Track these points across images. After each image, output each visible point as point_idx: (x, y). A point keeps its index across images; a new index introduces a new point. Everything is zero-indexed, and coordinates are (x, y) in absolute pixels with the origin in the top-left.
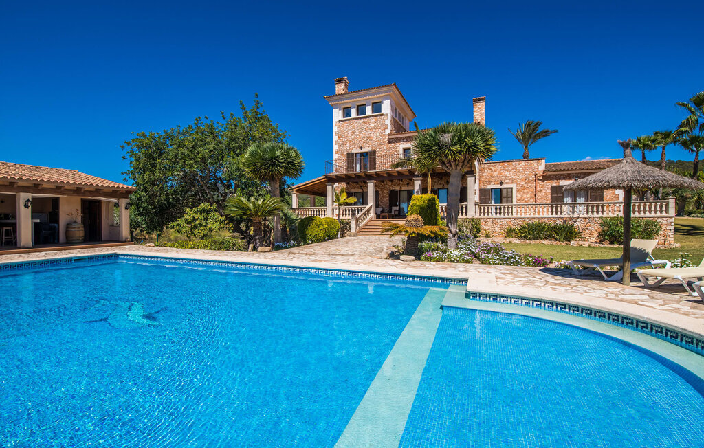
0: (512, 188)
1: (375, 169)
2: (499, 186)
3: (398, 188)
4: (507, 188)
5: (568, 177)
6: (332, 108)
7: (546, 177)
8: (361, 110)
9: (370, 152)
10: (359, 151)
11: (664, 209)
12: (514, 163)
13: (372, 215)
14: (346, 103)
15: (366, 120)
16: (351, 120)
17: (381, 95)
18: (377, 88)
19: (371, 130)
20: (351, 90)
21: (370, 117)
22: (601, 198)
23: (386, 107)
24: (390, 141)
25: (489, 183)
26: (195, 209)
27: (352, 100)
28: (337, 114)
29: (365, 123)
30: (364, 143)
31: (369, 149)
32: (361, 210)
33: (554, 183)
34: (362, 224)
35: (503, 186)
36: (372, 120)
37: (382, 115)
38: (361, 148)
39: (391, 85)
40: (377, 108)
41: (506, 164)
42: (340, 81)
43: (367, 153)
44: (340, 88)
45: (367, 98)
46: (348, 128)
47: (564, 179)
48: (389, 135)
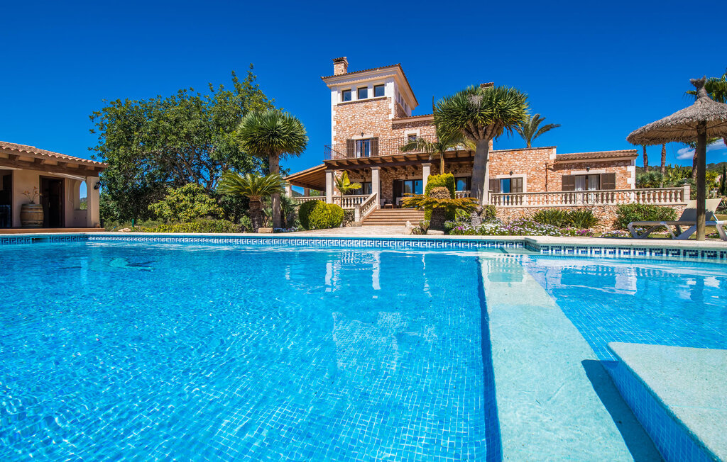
0: (522, 178)
1: (377, 153)
2: (509, 176)
3: (403, 178)
4: (517, 179)
5: (579, 166)
7: (557, 167)
8: (362, 93)
9: (372, 139)
10: (360, 137)
11: (679, 196)
12: (524, 152)
13: (376, 204)
14: (346, 85)
15: (368, 104)
16: (351, 103)
17: (384, 77)
18: (380, 68)
19: (373, 115)
20: (351, 71)
21: (372, 100)
22: (614, 187)
23: (390, 90)
24: (395, 127)
25: (498, 173)
26: (179, 190)
27: (353, 82)
28: (336, 97)
29: (367, 107)
30: (365, 128)
31: (372, 136)
32: (365, 199)
33: (565, 173)
34: (366, 214)
35: (513, 176)
36: (374, 104)
37: (385, 98)
38: (362, 134)
39: (396, 66)
40: (379, 90)
41: (516, 153)
42: (338, 61)
43: (368, 139)
44: (339, 69)
45: (369, 79)
46: (348, 112)
47: (575, 168)
48: (393, 120)
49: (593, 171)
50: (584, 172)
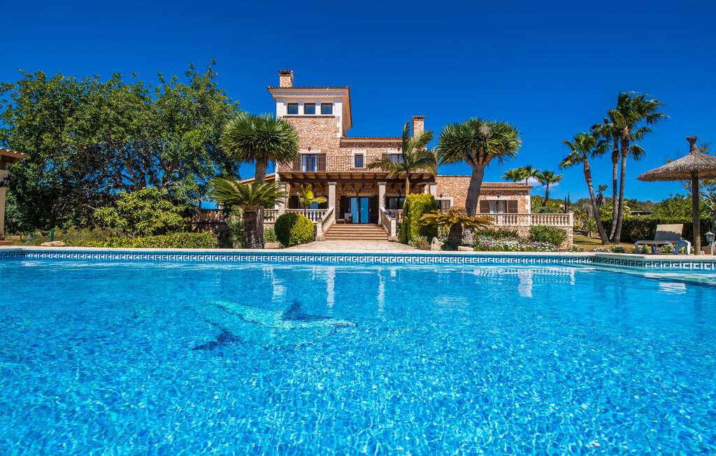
0: (450, 201)
1: (324, 169)
2: (439, 199)
3: (350, 194)
4: (446, 201)
5: (492, 193)
6: (275, 101)
8: (309, 109)
9: (320, 154)
10: (307, 152)
11: (566, 220)
12: (451, 178)
13: (333, 219)
14: (294, 98)
15: (316, 120)
16: (298, 117)
17: (333, 96)
18: (330, 88)
19: (321, 131)
20: (297, 85)
21: (320, 117)
22: (516, 211)
23: (338, 109)
24: (342, 145)
27: (301, 96)
28: (281, 109)
29: (315, 123)
30: (313, 144)
31: (319, 151)
33: (482, 198)
34: (326, 227)
35: (443, 198)
36: (323, 121)
37: (333, 117)
38: (310, 149)
39: (345, 88)
40: (327, 109)
41: (445, 179)
42: (285, 74)
43: (314, 154)
44: (285, 81)
45: (318, 96)
46: (294, 125)
47: (490, 194)
48: (341, 138)
49: (502, 198)
50: (495, 198)
